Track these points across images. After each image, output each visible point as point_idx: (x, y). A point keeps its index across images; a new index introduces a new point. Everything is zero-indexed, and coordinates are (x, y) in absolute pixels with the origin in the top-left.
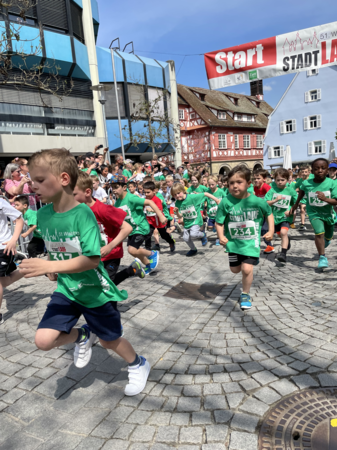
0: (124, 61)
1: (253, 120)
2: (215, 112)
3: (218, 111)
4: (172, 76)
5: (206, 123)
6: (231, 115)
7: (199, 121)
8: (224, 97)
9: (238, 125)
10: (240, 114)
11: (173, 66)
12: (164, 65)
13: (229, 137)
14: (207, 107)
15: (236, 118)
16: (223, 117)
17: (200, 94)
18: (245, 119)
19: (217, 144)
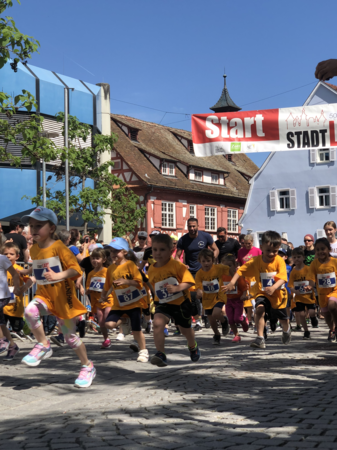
0: (38, 81)
1: (221, 181)
2: (157, 163)
3: (162, 160)
4: (105, 107)
5: (140, 181)
6: (185, 170)
7: (128, 175)
8: (170, 137)
9: (196, 189)
10: (200, 170)
11: (107, 92)
12: (96, 89)
13: (179, 209)
14: (142, 151)
15: (192, 176)
16: (169, 172)
17: (129, 128)
18: (207, 179)
19: (159, 219)
